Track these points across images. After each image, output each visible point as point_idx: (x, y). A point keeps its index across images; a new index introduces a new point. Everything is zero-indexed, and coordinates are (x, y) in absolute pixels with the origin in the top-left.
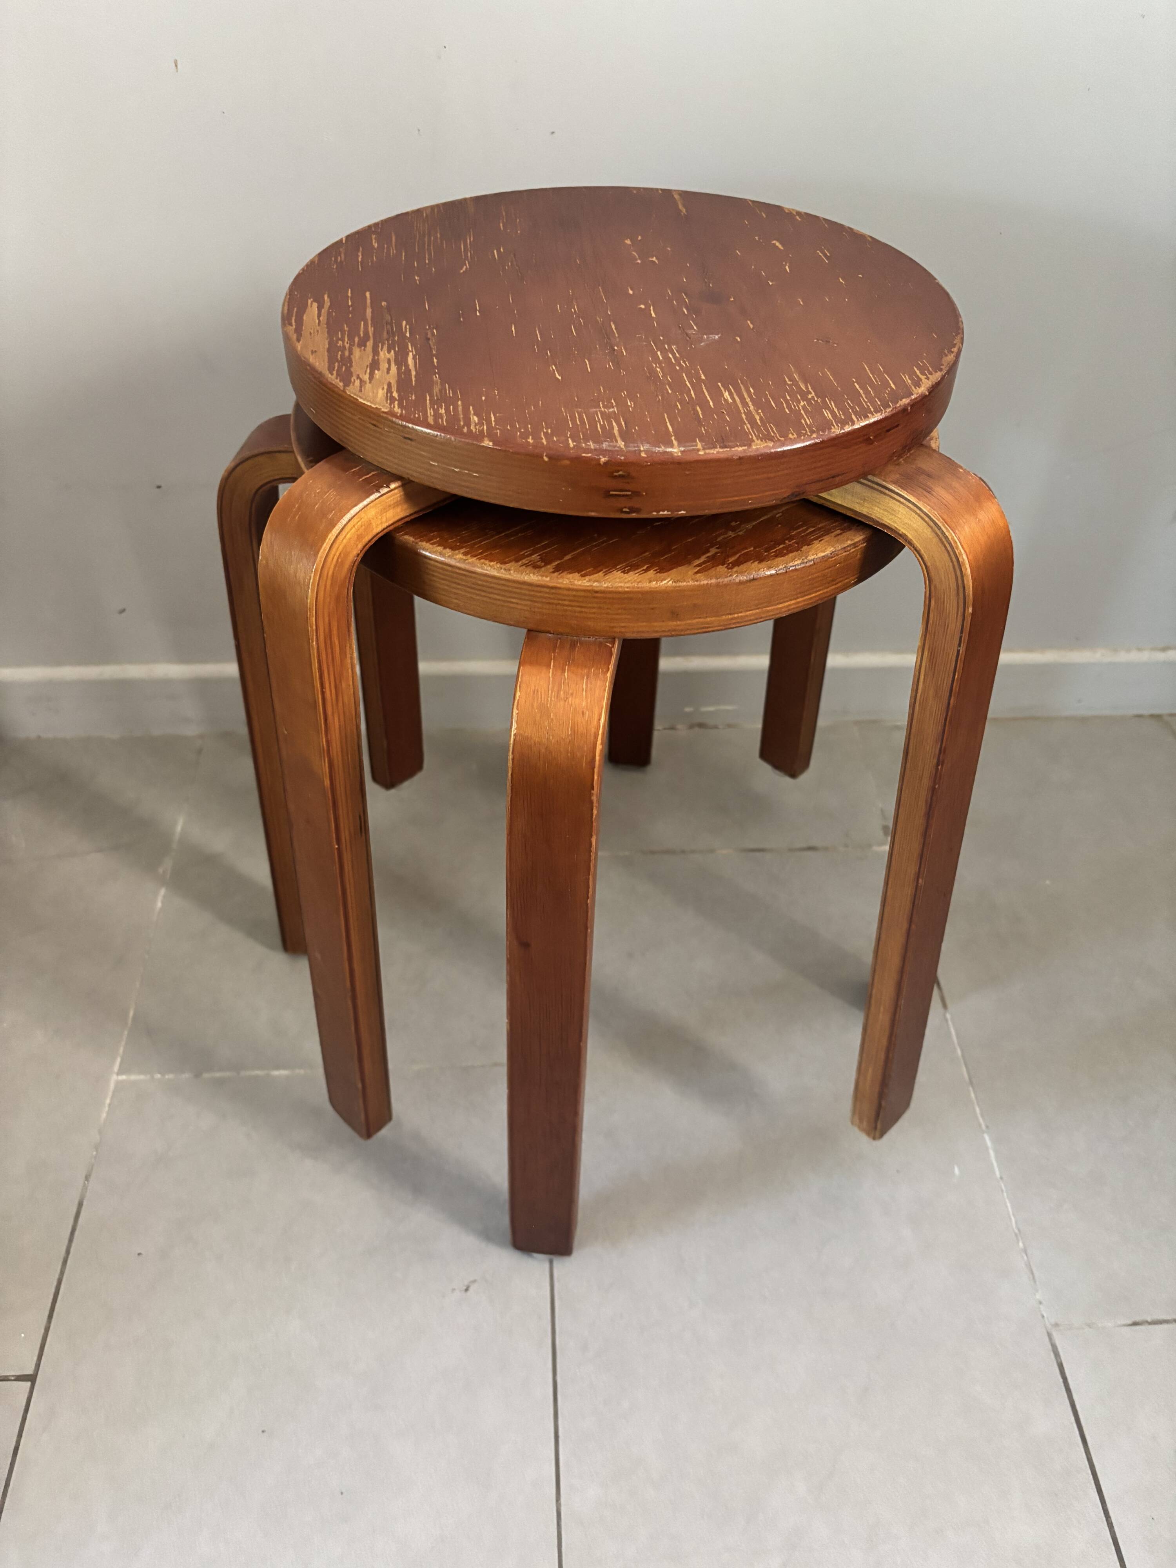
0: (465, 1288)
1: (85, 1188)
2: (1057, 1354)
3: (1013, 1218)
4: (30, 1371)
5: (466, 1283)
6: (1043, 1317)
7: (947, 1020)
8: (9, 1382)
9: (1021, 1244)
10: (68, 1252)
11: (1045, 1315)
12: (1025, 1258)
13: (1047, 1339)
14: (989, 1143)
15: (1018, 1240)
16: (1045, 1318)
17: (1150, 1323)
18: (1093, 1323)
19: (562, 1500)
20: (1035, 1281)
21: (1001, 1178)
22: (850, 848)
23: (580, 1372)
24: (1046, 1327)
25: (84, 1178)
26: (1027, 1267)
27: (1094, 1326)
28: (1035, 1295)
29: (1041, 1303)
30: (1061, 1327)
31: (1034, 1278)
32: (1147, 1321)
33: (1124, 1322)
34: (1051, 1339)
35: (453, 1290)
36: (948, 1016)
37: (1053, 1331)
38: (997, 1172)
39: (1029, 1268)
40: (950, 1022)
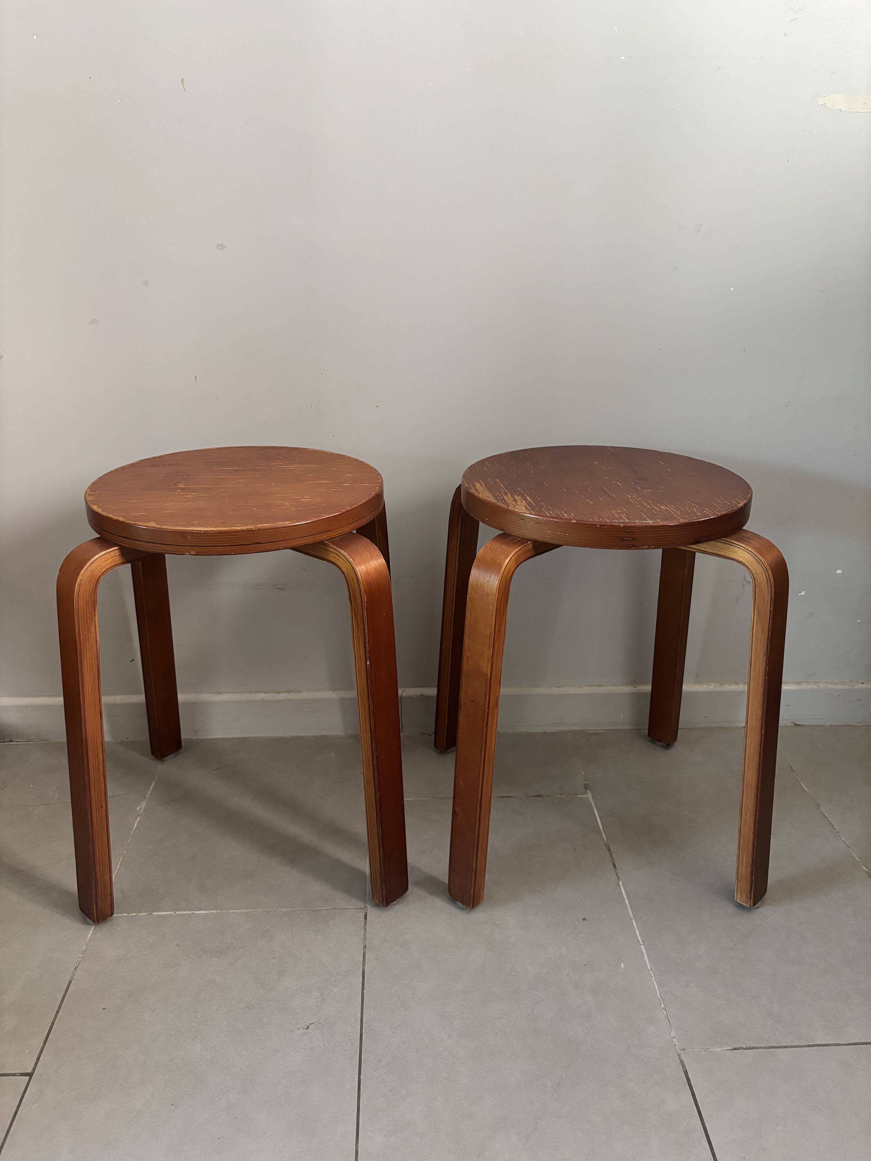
0: (307, 1027)
1: (75, 973)
2: (683, 1066)
3: (658, 991)
4: (29, 1071)
5: (308, 1025)
6: (675, 1045)
7: (619, 885)
8: (16, 1077)
9: (663, 1006)
10: (60, 1007)
12: (665, 1013)
13: (677, 1057)
14: (644, 951)
15: (661, 1003)
16: (677, 1045)
17: (744, 1049)
18: (707, 1049)
19: (359, 1144)
20: (671, 1025)
21: (651, 969)
22: (563, 796)
23: (376, 1074)
24: (677, 1051)
25: (74, 969)
26: (666, 1018)
27: (708, 1050)
28: (671, 1033)
29: (674, 1038)
30: (687, 1051)
31: (670, 1023)
32: (742, 1048)
33: (728, 1048)
34: (680, 1058)
35: (299, 1028)
36: (620, 883)
37: (681, 1053)
38: (649, 966)
39: (667, 1018)
40: (621, 886)
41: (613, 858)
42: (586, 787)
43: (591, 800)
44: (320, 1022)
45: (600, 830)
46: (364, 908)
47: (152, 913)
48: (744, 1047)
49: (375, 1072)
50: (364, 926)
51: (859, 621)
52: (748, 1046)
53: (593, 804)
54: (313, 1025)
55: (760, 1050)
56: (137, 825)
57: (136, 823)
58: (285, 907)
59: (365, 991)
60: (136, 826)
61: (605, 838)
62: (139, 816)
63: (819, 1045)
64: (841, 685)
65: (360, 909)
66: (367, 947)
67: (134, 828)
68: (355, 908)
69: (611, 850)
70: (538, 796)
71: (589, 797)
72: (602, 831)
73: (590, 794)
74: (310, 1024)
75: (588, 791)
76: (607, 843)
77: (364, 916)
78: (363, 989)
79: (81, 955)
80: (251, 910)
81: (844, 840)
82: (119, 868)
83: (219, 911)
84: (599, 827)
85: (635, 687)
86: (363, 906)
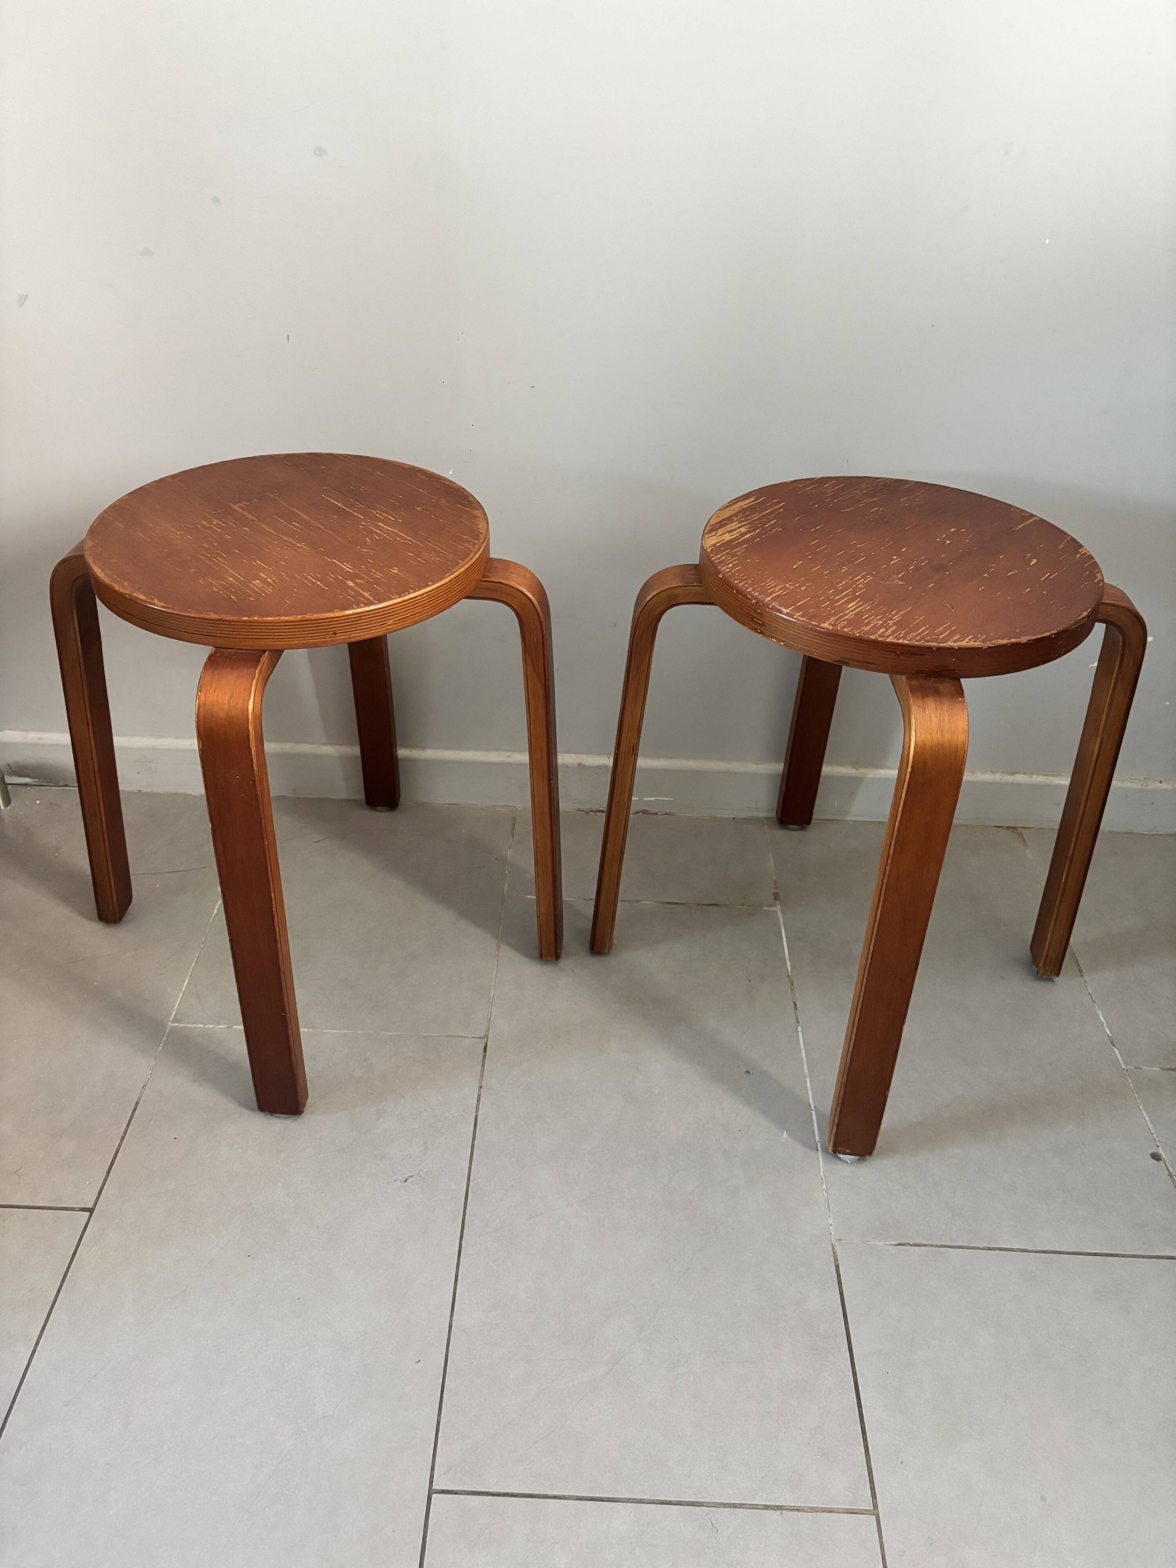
0: (405, 1180)
1: (141, 1093)
2: (836, 1259)
3: (822, 1169)
4: (90, 1206)
5: (406, 1177)
6: (831, 1234)
7: (798, 1032)
8: (75, 1212)
9: (824, 1187)
10: (125, 1133)
11: (833, 1233)
12: (826, 1195)
13: (831, 1249)
14: (814, 1117)
15: (823, 1183)
16: (832, 1235)
17: (911, 1246)
18: (868, 1241)
19: (454, 1319)
20: (829, 1210)
21: (818, 1141)
22: (746, 908)
23: (480, 1240)
24: (831, 1241)
25: (142, 1088)
26: (825, 1201)
27: (868, 1243)
28: (828, 1219)
29: (831, 1225)
30: (843, 1242)
31: (829, 1208)
32: (910, 1244)
33: (891, 1243)
34: (833, 1249)
35: (395, 1180)
36: (799, 1029)
37: (836, 1244)
38: (816, 1137)
39: (827, 1202)
40: (800, 1033)
41: (794, 995)
42: (776, 897)
43: (780, 915)
44: (420, 1175)
45: (785, 956)
46: (484, 1039)
47: (232, 1026)
48: (912, 1244)
49: (478, 1238)
50: (483, 1061)
51: (1168, 703)
52: (916, 1242)
54: (413, 1178)
55: (930, 1248)
56: (218, 910)
57: (217, 907)
58: (390, 1031)
59: (476, 1143)
60: (216, 911)
61: (789, 968)
63: (1001, 1249)
64: (1131, 782)
65: (480, 1038)
66: (483, 1087)
67: (214, 915)
68: (473, 1036)
69: (794, 984)
70: (714, 905)
71: (778, 910)
72: (787, 958)
73: (779, 907)
74: (409, 1176)
75: (778, 903)
76: (790, 974)
77: (483, 1047)
78: (474, 1140)
79: (150, 1070)
80: (350, 1032)
81: (1090, 992)
82: (195, 965)
83: (311, 1030)
84: (784, 952)
85: (857, 770)
86: (483, 1035)
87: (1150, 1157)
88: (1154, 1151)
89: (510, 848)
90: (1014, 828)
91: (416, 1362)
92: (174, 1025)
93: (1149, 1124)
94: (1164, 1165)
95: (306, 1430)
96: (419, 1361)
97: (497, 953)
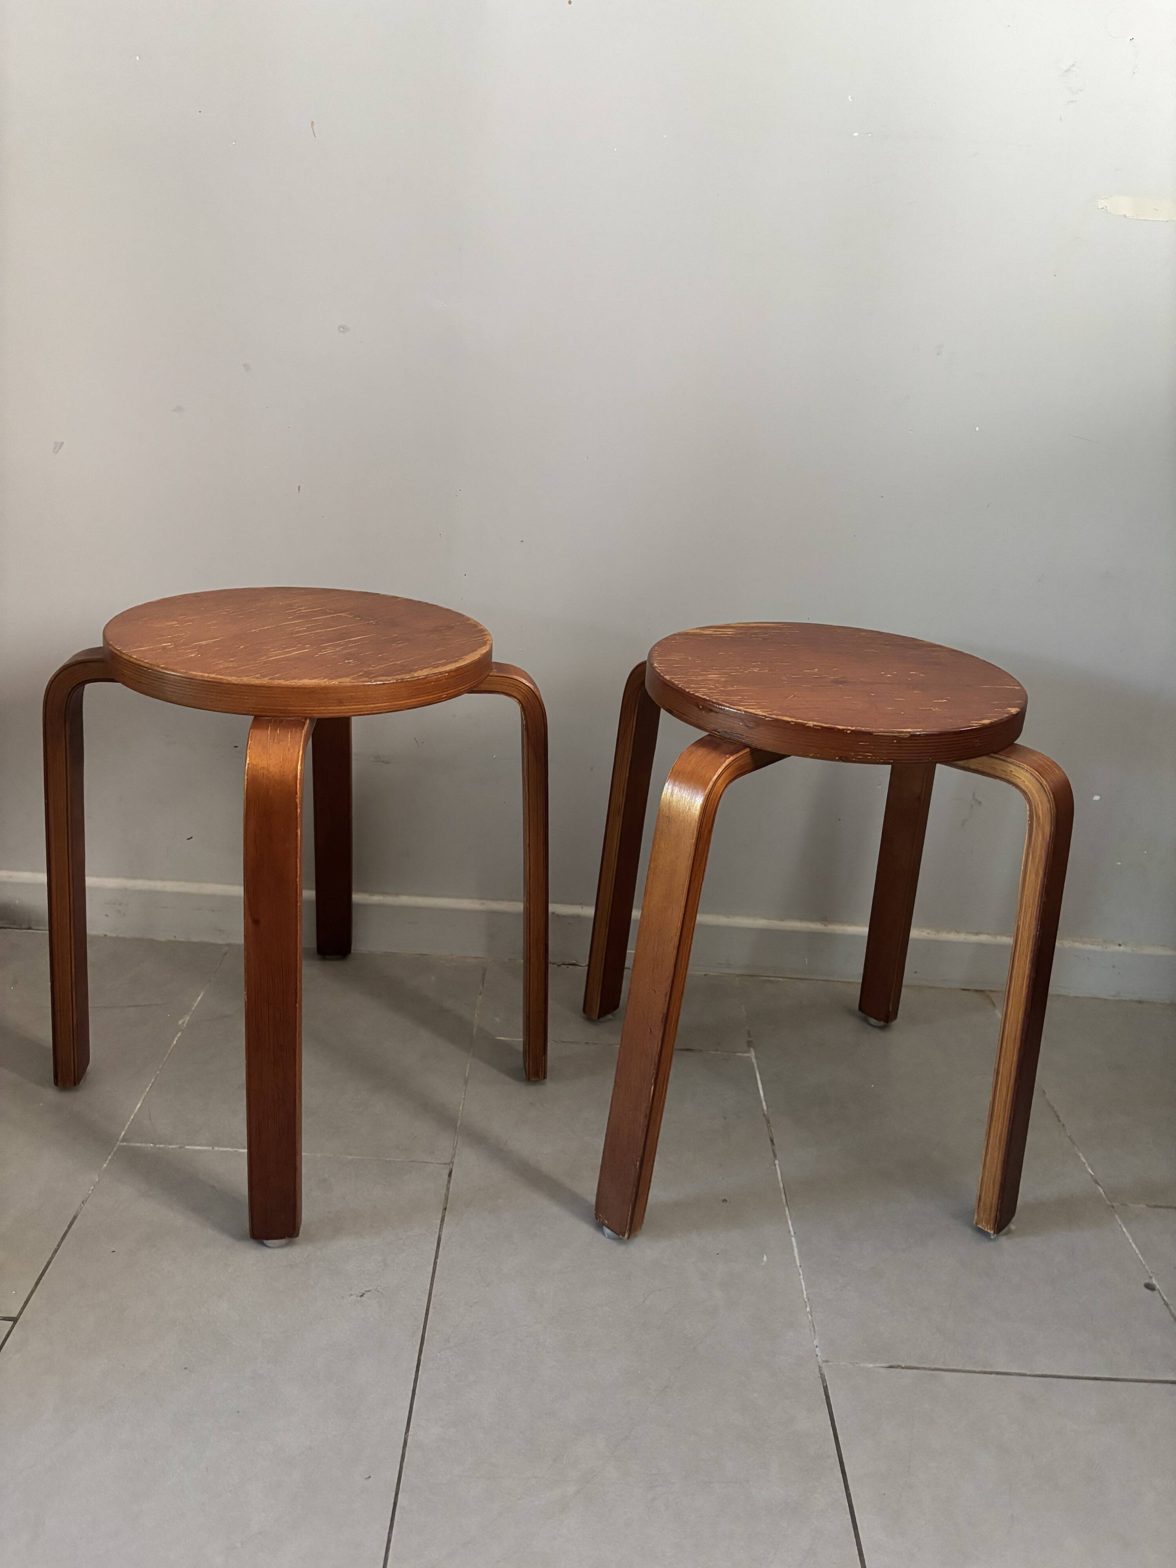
0: (361, 1295)
1: (82, 1206)
2: (824, 1380)
3: (805, 1292)
4: (14, 1315)
5: (363, 1292)
6: (817, 1356)
7: (775, 1165)
9: (808, 1309)
10: (59, 1246)
11: (819, 1355)
12: (810, 1318)
13: (817, 1370)
14: (795, 1244)
15: (806, 1306)
16: (819, 1357)
17: (903, 1368)
18: (856, 1363)
19: (410, 1433)
20: (815, 1332)
21: (800, 1266)
22: (719, 1053)
23: (440, 1355)
24: (818, 1363)
25: (81, 1202)
26: (810, 1322)
27: (857, 1365)
28: (813, 1341)
29: (817, 1347)
30: (830, 1363)
31: (814, 1330)
32: (901, 1366)
33: (883, 1365)
34: (820, 1370)
35: (351, 1295)
36: (777, 1162)
37: (823, 1365)
38: (798, 1263)
39: (812, 1324)
40: (777, 1166)
41: (771, 1131)
42: (750, 1044)
43: (754, 1060)
44: (378, 1290)
45: (760, 1097)
46: (450, 1164)
47: (184, 1146)
48: (903, 1366)
49: (439, 1352)
50: (448, 1184)
51: (1120, 864)
52: (909, 1364)
53: (755, 1065)
54: (369, 1293)
55: (923, 1371)
56: (177, 1041)
57: (176, 1039)
58: (351, 1155)
59: (438, 1261)
60: (175, 1042)
61: (765, 1108)
62: (180, 1031)
63: (998, 1373)
65: (445, 1164)
67: (173, 1045)
68: (438, 1162)
69: (770, 1122)
70: (688, 1050)
71: (752, 1056)
72: (763, 1098)
73: (753, 1053)
74: (366, 1291)
75: (752, 1050)
76: (766, 1113)
77: (448, 1173)
78: (436, 1258)
79: (92, 1186)
80: (308, 1154)
81: (1069, 1135)
82: (149, 1090)
84: (759, 1094)
85: (826, 926)
86: (448, 1161)
87: (1144, 1288)
88: (1147, 1281)
89: (480, 995)
90: (981, 991)
91: (366, 1479)
92: (122, 1144)
93: (1140, 1256)
94: (1158, 1295)
95: (239, 1545)
96: (370, 1477)
97: (464, 1088)
